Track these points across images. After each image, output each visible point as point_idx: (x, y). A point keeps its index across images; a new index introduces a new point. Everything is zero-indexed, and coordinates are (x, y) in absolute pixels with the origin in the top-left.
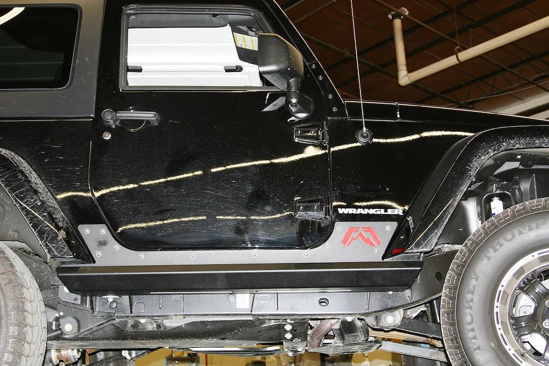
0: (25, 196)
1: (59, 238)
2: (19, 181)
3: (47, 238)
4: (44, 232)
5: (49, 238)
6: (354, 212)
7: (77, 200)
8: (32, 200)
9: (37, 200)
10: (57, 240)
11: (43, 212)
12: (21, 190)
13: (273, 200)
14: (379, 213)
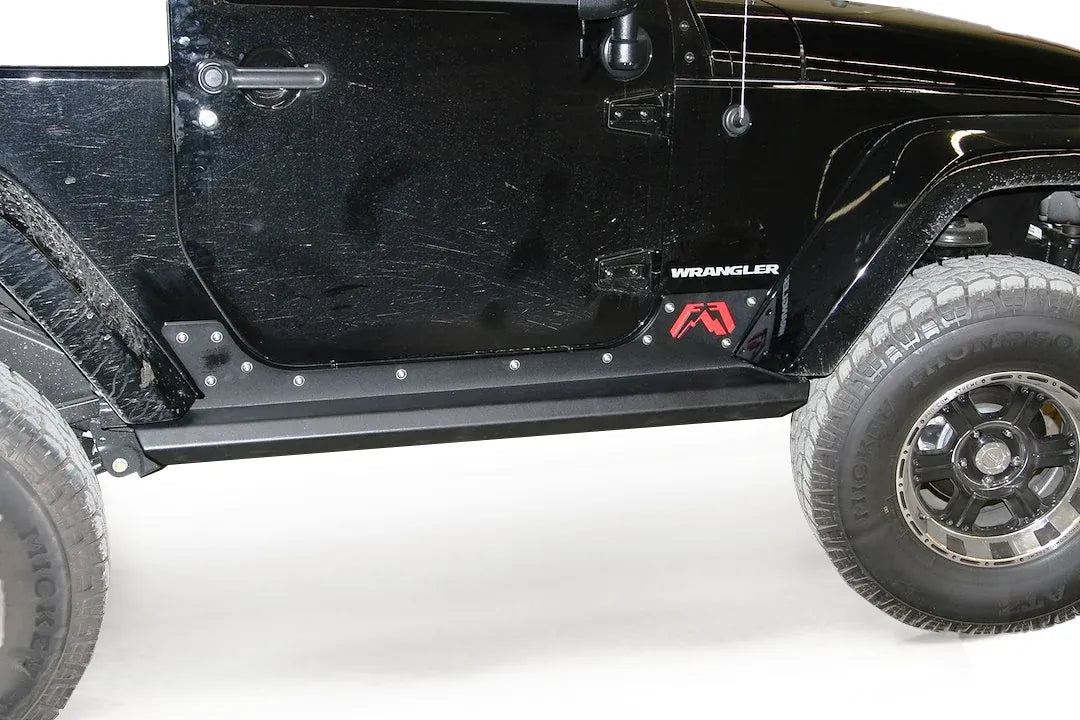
0: (56, 302)
1: (144, 385)
2: (35, 268)
3: (118, 387)
4: (110, 377)
5: (123, 388)
6: (698, 275)
7: (152, 272)
8: (74, 311)
9: (84, 308)
10: (139, 389)
11: (101, 334)
12: (45, 289)
13: (557, 258)
14: (739, 273)
